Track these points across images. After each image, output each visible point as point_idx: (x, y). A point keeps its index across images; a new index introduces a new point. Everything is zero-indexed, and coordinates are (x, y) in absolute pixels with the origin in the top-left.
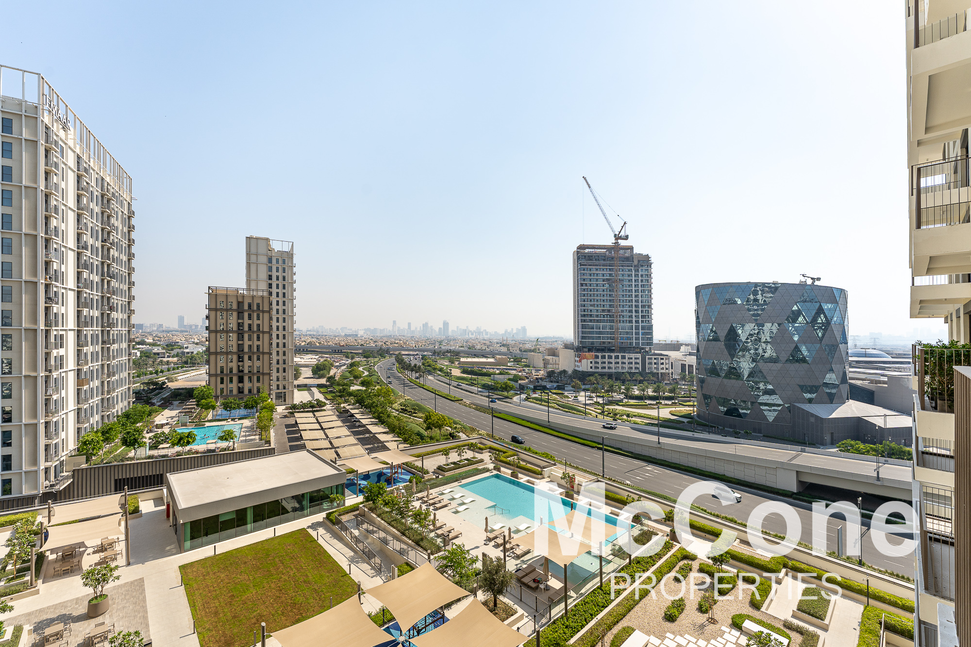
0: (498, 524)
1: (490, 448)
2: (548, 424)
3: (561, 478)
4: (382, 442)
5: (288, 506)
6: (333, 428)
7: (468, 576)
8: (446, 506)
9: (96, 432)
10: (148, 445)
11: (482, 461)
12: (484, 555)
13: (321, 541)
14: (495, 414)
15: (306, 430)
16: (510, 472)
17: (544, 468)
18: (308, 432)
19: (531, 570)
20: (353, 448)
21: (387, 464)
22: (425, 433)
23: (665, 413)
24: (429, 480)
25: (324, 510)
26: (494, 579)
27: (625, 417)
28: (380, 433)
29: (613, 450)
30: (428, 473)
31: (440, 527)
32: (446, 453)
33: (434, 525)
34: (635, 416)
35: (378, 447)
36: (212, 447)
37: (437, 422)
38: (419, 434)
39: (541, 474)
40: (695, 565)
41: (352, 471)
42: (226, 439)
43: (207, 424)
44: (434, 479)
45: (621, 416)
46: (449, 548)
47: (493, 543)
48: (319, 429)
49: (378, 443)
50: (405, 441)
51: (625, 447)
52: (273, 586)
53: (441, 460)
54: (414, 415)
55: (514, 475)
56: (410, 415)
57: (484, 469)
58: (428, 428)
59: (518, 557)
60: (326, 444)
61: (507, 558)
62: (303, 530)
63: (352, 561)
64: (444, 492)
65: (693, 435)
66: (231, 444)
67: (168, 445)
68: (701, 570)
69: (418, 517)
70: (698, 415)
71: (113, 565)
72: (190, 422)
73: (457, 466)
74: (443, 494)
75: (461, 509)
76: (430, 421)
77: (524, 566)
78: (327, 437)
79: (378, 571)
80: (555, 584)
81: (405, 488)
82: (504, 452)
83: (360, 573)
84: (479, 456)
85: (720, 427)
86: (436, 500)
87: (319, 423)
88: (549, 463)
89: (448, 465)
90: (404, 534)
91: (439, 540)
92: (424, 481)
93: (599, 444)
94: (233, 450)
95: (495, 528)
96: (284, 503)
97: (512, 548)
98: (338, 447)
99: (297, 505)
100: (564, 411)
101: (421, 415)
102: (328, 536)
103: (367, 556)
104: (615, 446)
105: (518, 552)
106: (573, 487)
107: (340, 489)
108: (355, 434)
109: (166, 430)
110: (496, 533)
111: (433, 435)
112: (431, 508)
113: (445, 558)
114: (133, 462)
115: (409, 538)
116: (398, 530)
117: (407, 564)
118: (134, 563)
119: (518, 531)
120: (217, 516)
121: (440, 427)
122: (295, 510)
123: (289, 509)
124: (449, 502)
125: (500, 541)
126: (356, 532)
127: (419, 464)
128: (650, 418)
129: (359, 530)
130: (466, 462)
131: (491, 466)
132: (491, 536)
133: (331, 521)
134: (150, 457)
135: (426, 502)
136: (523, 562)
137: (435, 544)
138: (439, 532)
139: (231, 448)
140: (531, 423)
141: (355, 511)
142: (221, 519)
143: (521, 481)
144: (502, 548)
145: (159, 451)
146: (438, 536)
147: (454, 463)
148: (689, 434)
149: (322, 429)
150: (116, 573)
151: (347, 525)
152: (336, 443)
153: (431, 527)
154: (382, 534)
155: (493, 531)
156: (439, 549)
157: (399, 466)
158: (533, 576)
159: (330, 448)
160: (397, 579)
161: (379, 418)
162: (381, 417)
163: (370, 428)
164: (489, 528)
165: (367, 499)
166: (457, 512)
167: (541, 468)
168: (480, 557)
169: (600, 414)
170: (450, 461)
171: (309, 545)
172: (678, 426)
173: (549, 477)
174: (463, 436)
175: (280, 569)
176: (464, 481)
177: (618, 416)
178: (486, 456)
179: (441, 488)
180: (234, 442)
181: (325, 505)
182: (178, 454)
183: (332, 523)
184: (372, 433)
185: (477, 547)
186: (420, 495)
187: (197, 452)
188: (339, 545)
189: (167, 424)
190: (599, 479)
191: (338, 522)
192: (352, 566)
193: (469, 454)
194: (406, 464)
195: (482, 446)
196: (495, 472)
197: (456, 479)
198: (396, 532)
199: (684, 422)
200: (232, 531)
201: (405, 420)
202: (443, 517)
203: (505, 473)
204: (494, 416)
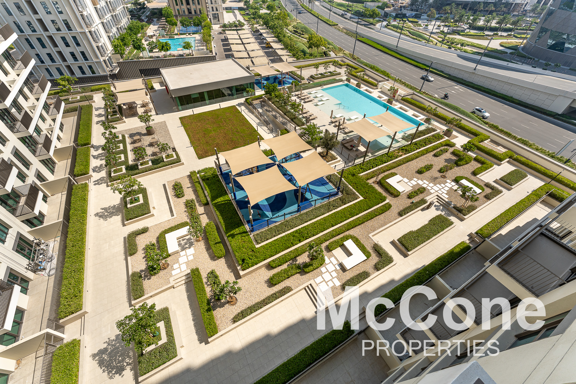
0: (339, 114)
1: (348, 65)
2: (396, 48)
3: (389, 90)
4: (279, 56)
5: (226, 92)
6: (250, 43)
7: (316, 139)
8: (311, 101)
9: (118, 39)
10: (147, 49)
11: (339, 74)
12: (326, 131)
13: (243, 113)
14: (359, 38)
15: (233, 44)
16: (356, 82)
17: (380, 82)
18: (235, 45)
19: (351, 140)
20: (261, 58)
21: (280, 72)
22: (308, 51)
23: (495, 44)
24: (304, 84)
25: (244, 97)
26: (328, 143)
27: (459, 46)
28: (278, 49)
29: (437, 72)
30: (304, 79)
31: (306, 113)
32: (317, 66)
33: (302, 111)
34: (468, 45)
35: (277, 59)
36: (181, 53)
37: (316, 43)
38: (303, 51)
39: (376, 86)
40: (451, 150)
41: (259, 75)
42: (187, 48)
43: (176, 37)
44: (307, 83)
45: (457, 45)
46: (308, 124)
47: (334, 124)
48: (240, 44)
49: (277, 56)
50: (294, 55)
51: (447, 70)
52: (222, 131)
53: (312, 71)
54: (302, 36)
55: (358, 85)
56: (299, 36)
57: (339, 79)
58: (310, 47)
59: (346, 133)
60: (245, 55)
61: (339, 133)
62: (234, 107)
63: (258, 124)
64: (311, 92)
65: (508, 64)
66: (191, 51)
67: (157, 50)
68: (453, 153)
69: (294, 106)
70: (523, 48)
71: (149, 114)
72: (166, 35)
73: (323, 76)
74: (311, 93)
75: (319, 103)
76: (311, 41)
77: (348, 138)
78: (246, 50)
79: (271, 131)
80: (362, 149)
81: (288, 88)
82: (356, 69)
83: (263, 131)
84: (338, 70)
85: (536, 59)
86: (306, 97)
87: (241, 39)
88: (384, 78)
89: (317, 75)
90: (285, 114)
91: (304, 120)
92: (301, 85)
93: (428, 66)
94: (193, 55)
95: (337, 116)
96: (223, 91)
97: (344, 128)
98: (253, 58)
99: (230, 93)
100: (413, 38)
101: (307, 36)
102: (246, 111)
103: (266, 123)
104: (439, 69)
105: (347, 131)
106: (394, 97)
107: (252, 85)
108: (263, 48)
109: (154, 39)
110: (337, 119)
111: (313, 52)
112: (303, 101)
113: (305, 129)
114: (143, 60)
115: (288, 117)
116: (283, 112)
117: (286, 130)
118: (160, 114)
119: (350, 120)
120: (190, 95)
121: (318, 46)
122: (229, 95)
123: (226, 94)
124: (314, 99)
125: (337, 124)
126: (260, 111)
127: (299, 73)
128: (480, 48)
129: (262, 109)
130: (329, 74)
131: (344, 78)
132: (334, 120)
133: (248, 103)
134: (151, 57)
135: (300, 97)
136: (348, 136)
137: (301, 121)
138: (305, 115)
139: (192, 54)
140: (384, 46)
141: (260, 99)
142: (193, 97)
143: (361, 89)
144: (337, 128)
145: (154, 54)
146: (304, 117)
147: (321, 74)
148: (504, 63)
149: (243, 44)
150: (152, 118)
151: (256, 106)
152: (252, 54)
153: (300, 112)
154: (274, 113)
155: (335, 118)
156: (303, 124)
157: (287, 73)
158: (351, 144)
159: (248, 58)
160: (280, 137)
161: (278, 37)
162: (280, 36)
163: (273, 44)
164: (333, 116)
165: (267, 93)
166: (317, 105)
167: (377, 82)
168: (324, 131)
169: (440, 42)
170: (319, 72)
171: (237, 114)
172: (500, 56)
173: (381, 88)
174: (332, 54)
175: (225, 125)
176: (325, 87)
177: (453, 45)
178: (343, 71)
179: (310, 90)
180: (192, 50)
181: (245, 94)
182: (165, 56)
183: (248, 104)
184: (273, 48)
185: (324, 126)
186: (297, 93)
187: (174, 56)
188: (253, 116)
189: (154, 35)
190: (415, 93)
191: (251, 104)
192: (259, 127)
193: (332, 68)
194: (291, 72)
195: (342, 63)
196: (346, 82)
197: (320, 85)
198: (282, 113)
199: (507, 53)
200: (199, 103)
201: (295, 39)
202: (308, 107)
203: (353, 83)
204: (358, 40)
